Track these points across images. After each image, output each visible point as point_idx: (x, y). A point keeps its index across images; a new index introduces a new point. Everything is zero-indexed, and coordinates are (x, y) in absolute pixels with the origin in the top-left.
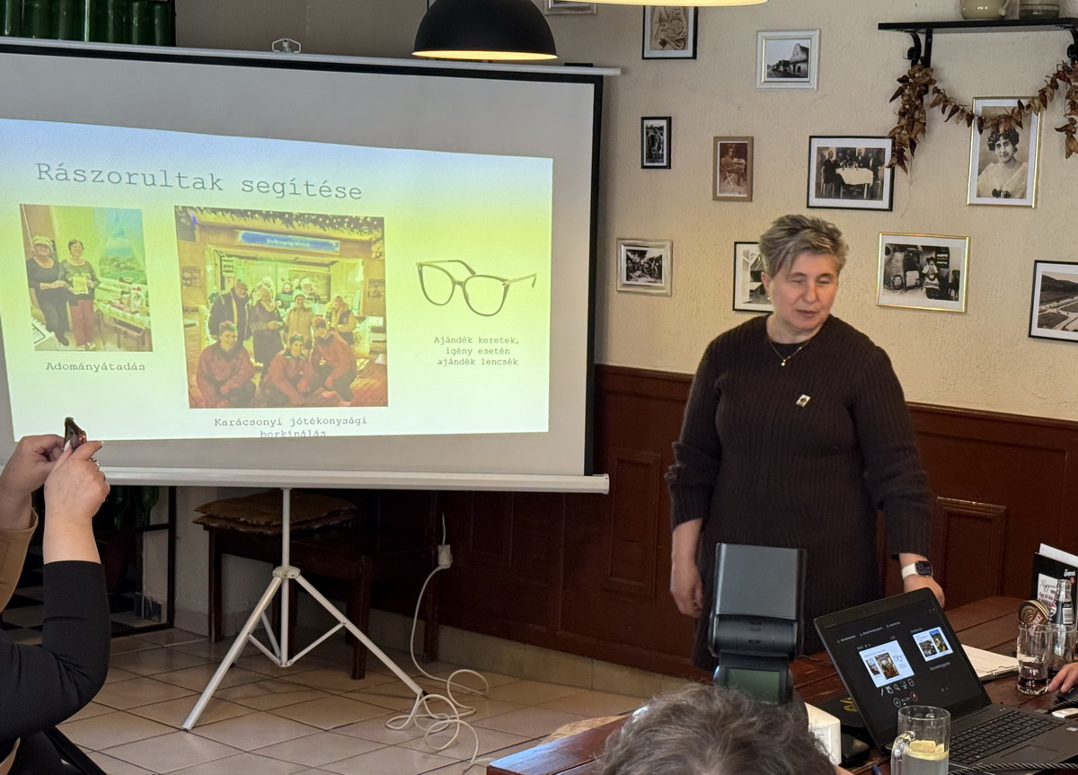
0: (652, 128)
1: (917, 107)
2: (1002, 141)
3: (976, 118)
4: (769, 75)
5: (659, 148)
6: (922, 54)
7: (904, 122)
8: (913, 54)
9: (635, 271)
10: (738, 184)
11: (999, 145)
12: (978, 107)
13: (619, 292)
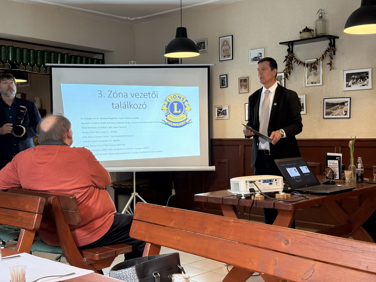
0: (222, 78)
1: (290, 64)
2: (313, 69)
3: (306, 64)
4: (252, 61)
5: (224, 82)
6: (291, 50)
7: (287, 67)
8: (289, 50)
9: (219, 114)
10: (245, 89)
11: (312, 71)
12: (306, 62)
13: (216, 120)
